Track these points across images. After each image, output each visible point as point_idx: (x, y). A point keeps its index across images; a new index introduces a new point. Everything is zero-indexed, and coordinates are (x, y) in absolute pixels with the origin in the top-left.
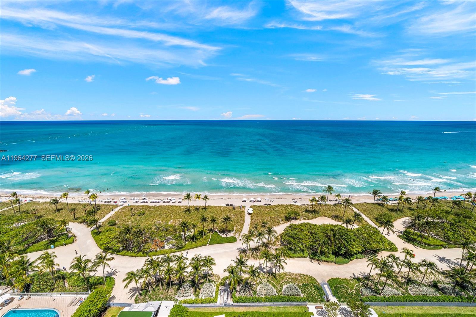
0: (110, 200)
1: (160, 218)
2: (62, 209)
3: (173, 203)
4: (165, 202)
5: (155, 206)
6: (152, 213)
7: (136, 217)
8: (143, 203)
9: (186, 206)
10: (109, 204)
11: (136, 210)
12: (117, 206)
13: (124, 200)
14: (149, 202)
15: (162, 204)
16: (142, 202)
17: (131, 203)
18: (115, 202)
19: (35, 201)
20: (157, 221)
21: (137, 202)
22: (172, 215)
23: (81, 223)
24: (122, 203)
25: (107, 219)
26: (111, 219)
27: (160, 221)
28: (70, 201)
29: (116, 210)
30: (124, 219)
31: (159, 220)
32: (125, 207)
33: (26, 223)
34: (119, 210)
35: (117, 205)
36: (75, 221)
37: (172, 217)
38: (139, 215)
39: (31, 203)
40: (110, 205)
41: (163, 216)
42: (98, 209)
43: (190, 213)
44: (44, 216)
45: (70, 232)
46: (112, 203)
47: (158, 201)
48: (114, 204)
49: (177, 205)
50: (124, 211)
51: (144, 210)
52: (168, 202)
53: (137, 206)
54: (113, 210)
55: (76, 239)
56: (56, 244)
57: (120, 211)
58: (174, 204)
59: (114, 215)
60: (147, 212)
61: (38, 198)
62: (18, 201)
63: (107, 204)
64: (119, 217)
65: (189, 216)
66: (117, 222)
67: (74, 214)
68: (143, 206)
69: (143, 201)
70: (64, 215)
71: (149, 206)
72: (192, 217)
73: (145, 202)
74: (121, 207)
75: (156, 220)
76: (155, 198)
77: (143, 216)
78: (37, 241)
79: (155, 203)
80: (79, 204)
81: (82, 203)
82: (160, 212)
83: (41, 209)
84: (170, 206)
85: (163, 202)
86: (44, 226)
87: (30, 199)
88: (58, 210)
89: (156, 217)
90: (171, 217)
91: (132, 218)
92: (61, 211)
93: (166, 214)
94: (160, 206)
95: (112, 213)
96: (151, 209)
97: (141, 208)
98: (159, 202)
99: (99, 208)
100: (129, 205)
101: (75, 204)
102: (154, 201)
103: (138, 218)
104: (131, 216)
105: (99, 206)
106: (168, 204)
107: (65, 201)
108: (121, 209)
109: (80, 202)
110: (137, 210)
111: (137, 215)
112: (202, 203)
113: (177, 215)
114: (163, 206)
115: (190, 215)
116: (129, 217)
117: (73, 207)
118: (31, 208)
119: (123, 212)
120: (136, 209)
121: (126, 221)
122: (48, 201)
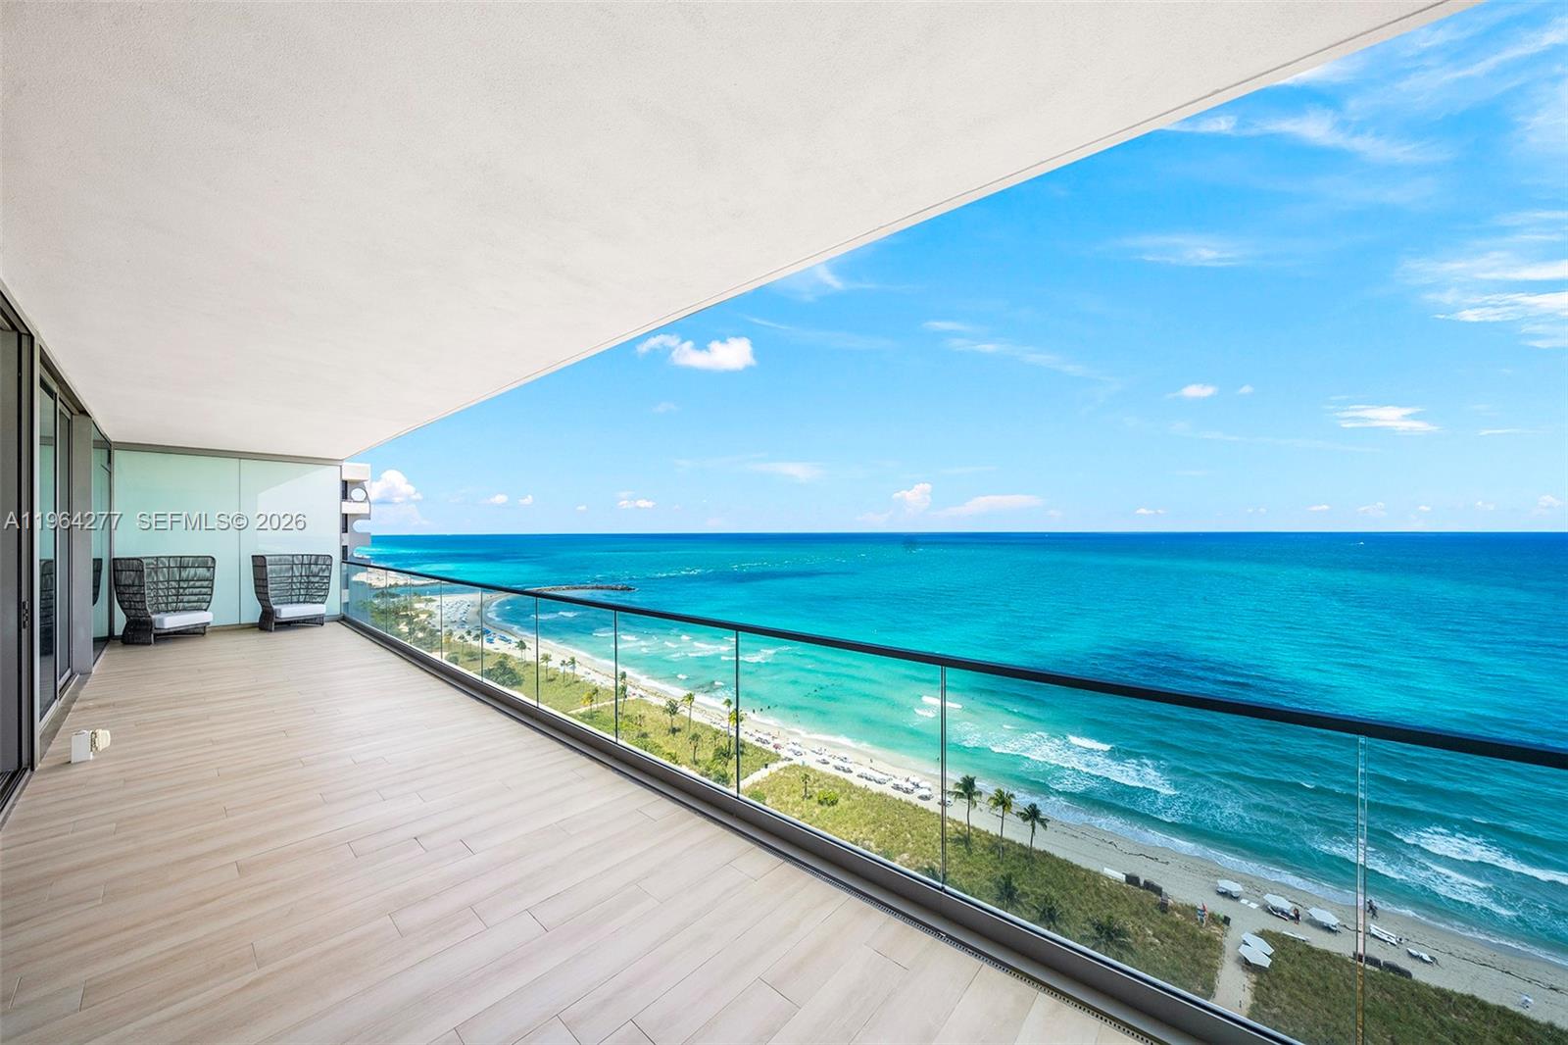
0: (767, 738)
1: (874, 831)
2: (679, 730)
3: (921, 797)
4: (897, 787)
5: (866, 789)
6: (855, 807)
7: (814, 804)
8: (839, 769)
9: (960, 824)
10: (765, 746)
11: (817, 784)
12: (777, 758)
13: (797, 748)
14: (855, 774)
15: (887, 789)
16: (837, 768)
17: (811, 761)
18: (776, 747)
19: (647, 699)
20: (864, 840)
21: (825, 762)
22: (909, 836)
24: (790, 755)
25: (750, 787)
26: (758, 788)
27: (872, 844)
28: (696, 717)
29: (774, 767)
30: (785, 798)
31: (871, 840)
32: (794, 766)
34: (781, 770)
35: (779, 755)
37: (910, 845)
38: (821, 803)
39: (640, 701)
40: (764, 750)
41: (883, 829)
42: (741, 751)
43: (970, 852)
46: (770, 748)
47: (878, 776)
48: (773, 750)
49: (931, 810)
50: (789, 775)
51: (837, 791)
52: (907, 792)
53: (823, 774)
54: (766, 766)
57: (782, 773)
58: (922, 804)
59: (767, 781)
60: (841, 800)
61: (652, 694)
62: (624, 689)
63: (759, 744)
64: (774, 790)
65: (963, 861)
67: (695, 748)
68: (836, 778)
69: (841, 764)
70: (680, 744)
71: (852, 784)
72: (975, 871)
73: (844, 770)
74: (786, 764)
75: (861, 836)
76: (872, 765)
77: (832, 808)
79: (870, 780)
80: (708, 728)
81: (715, 726)
82: (877, 812)
83: (651, 719)
84: (910, 804)
85: (890, 784)
87: (643, 693)
88: (674, 731)
89: (863, 824)
90: (907, 842)
91: (804, 803)
92: (677, 734)
93: (892, 825)
94: (880, 795)
95: (764, 773)
96: (854, 796)
97: (831, 782)
98: (880, 783)
99: (741, 748)
100: (803, 763)
101: (702, 726)
102: (870, 773)
103: (817, 811)
104: (803, 798)
105: (743, 744)
106: (905, 797)
107: (686, 714)
108: (785, 768)
109: (712, 725)
110: (820, 786)
111: (816, 799)
112: (1017, 832)
113: (925, 844)
114: (889, 797)
115: (968, 859)
116: (797, 797)
117: (698, 731)
118: (638, 713)
119: (788, 778)
120: (818, 780)
121: (789, 806)
122: (664, 703)
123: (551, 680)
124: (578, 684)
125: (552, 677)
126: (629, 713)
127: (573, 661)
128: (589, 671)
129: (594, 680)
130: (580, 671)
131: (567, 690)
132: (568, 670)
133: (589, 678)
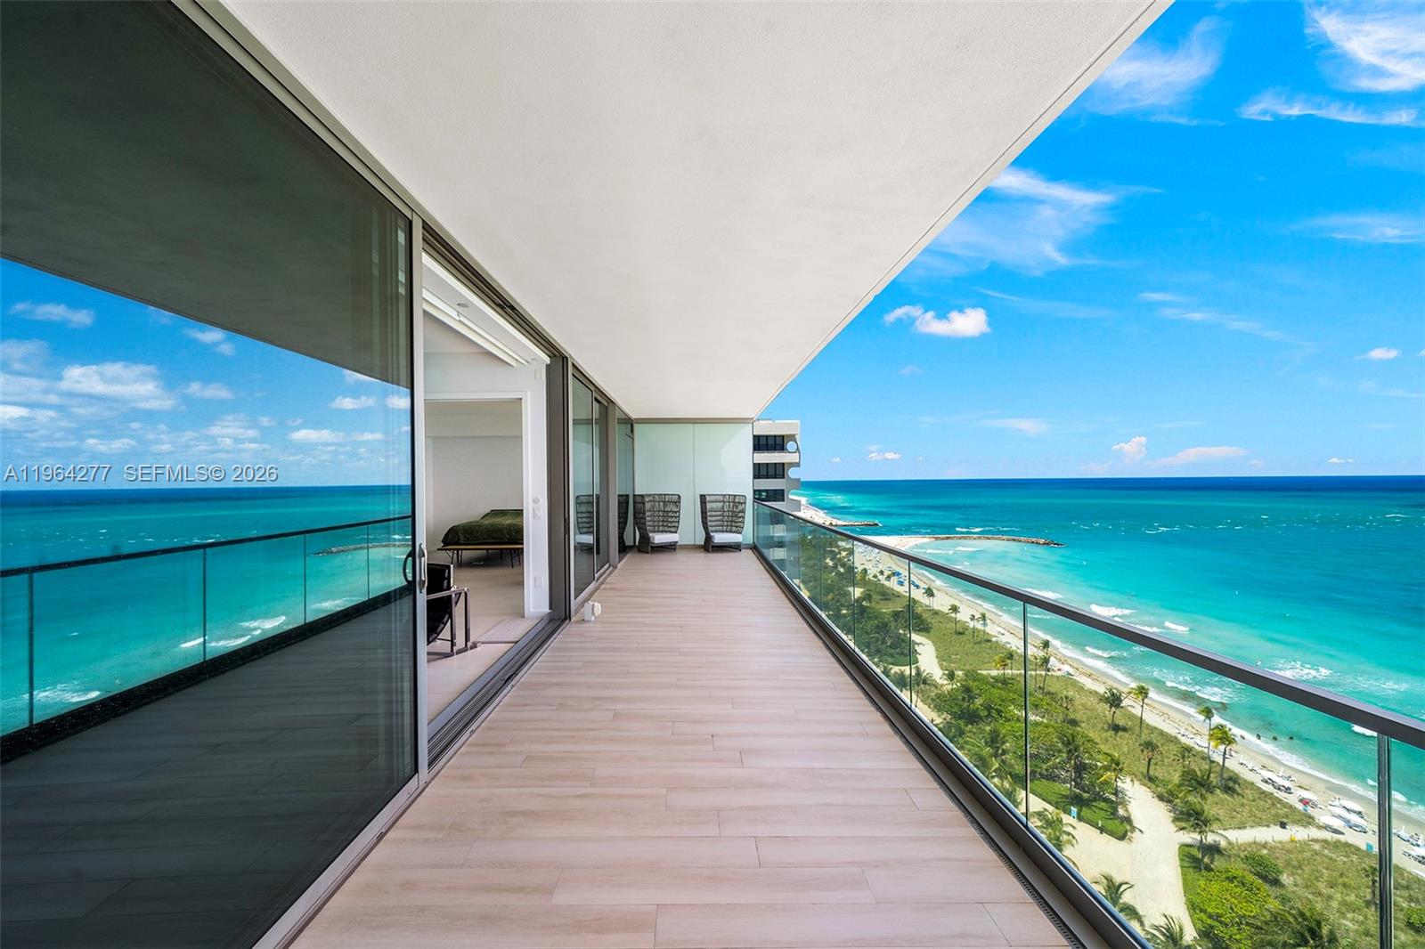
0: (1287, 784)
2: (1125, 729)
10: (1281, 795)
12: (1308, 820)
13: (1355, 819)
18: (1305, 802)
19: (1078, 679)
23: (1161, 798)
24: (1337, 824)
25: (1251, 845)
28: (1151, 719)
29: (1299, 833)
30: (1323, 888)
32: (1345, 843)
33: (1045, 721)
34: (1313, 840)
35: (1313, 818)
36: (1146, 781)
39: (1068, 680)
40: (1280, 801)
42: (1229, 788)
44: (1083, 725)
45: (1124, 803)
46: (1292, 800)
48: (1300, 806)
50: (1334, 856)
54: (1283, 825)
55: (1133, 835)
56: (1086, 812)
57: (1317, 847)
59: (1286, 849)
61: (1085, 674)
62: (1046, 661)
63: (1268, 788)
64: (1301, 868)
66: (1285, 879)
67: (1150, 760)
70: (1125, 749)
74: (1328, 836)
78: (1051, 778)
80: (1174, 740)
81: (1183, 740)
83: (1082, 705)
86: (1071, 745)
87: (1071, 670)
88: (1116, 728)
92: (1120, 733)
95: (1279, 834)
99: (1231, 784)
101: (1162, 733)
104: (1367, 903)
105: (1235, 779)
107: (1137, 711)
108: (1325, 841)
109: (1179, 737)
116: (1355, 898)
117: (1154, 738)
118: (1065, 692)
122: (1101, 690)
123: (960, 633)
124: (989, 644)
125: (961, 630)
126: (1052, 690)
127: (984, 617)
128: (1003, 631)
129: (1009, 643)
130: (992, 629)
131: (977, 647)
132: (979, 626)
133: (1003, 639)
